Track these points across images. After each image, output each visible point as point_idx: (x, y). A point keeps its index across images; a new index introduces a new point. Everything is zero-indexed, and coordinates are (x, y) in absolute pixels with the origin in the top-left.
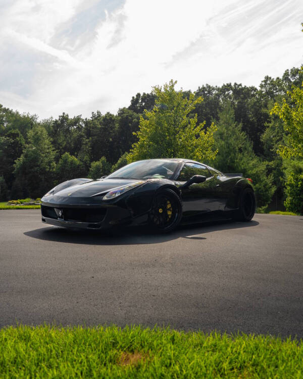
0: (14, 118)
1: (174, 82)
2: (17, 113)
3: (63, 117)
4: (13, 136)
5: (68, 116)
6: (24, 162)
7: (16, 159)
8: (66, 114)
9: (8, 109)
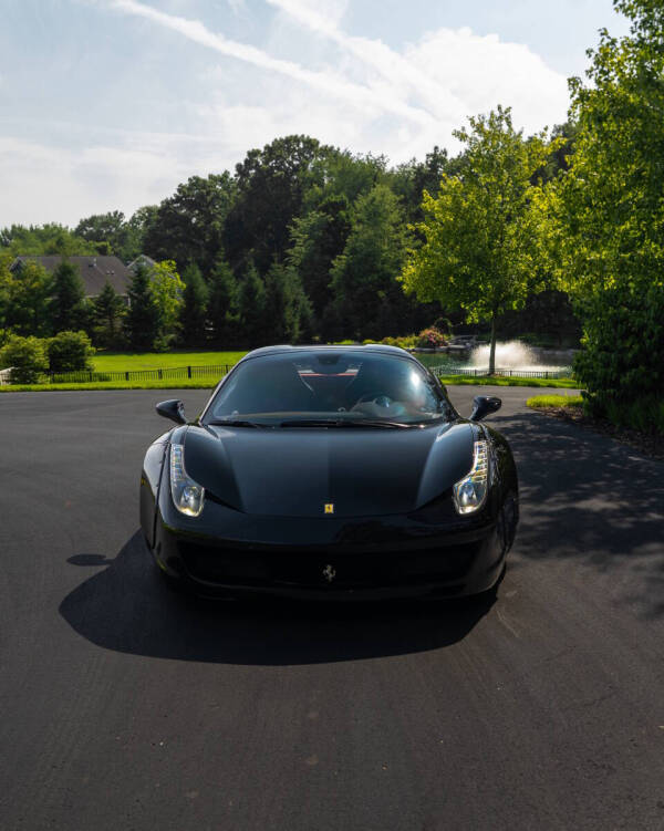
0: (340, 168)
1: (503, 110)
2: (348, 154)
3: (434, 156)
4: (333, 208)
5: (445, 152)
6: (348, 265)
7: (334, 258)
8: (441, 148)
9: (332, 147)
